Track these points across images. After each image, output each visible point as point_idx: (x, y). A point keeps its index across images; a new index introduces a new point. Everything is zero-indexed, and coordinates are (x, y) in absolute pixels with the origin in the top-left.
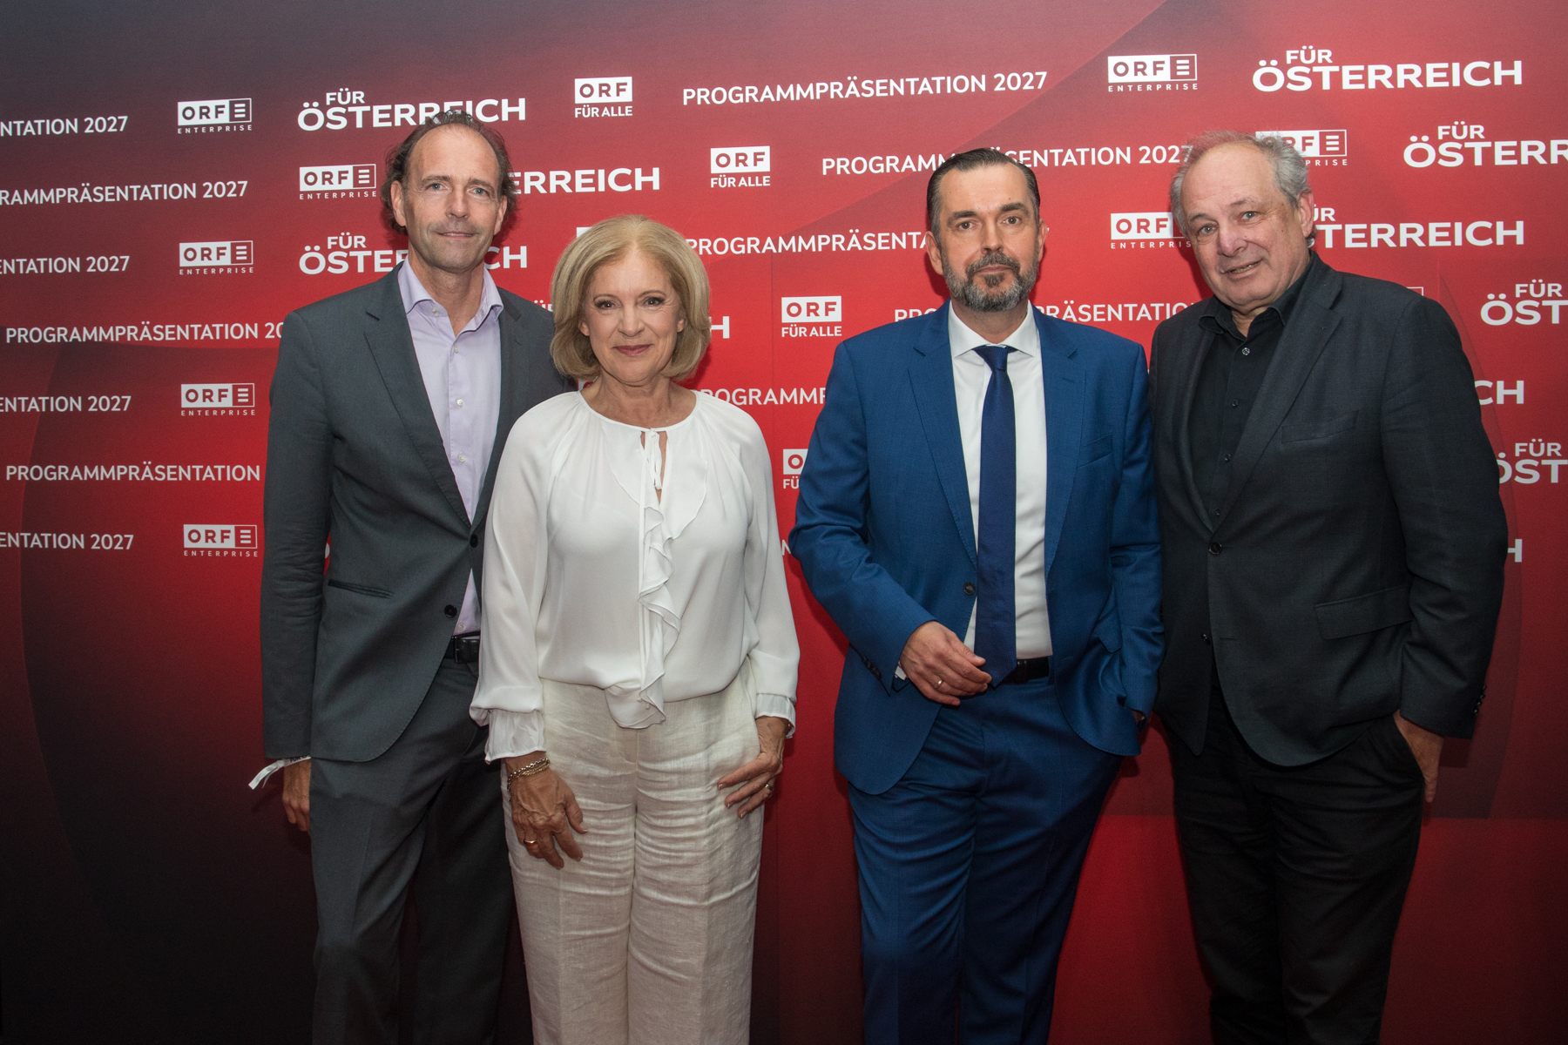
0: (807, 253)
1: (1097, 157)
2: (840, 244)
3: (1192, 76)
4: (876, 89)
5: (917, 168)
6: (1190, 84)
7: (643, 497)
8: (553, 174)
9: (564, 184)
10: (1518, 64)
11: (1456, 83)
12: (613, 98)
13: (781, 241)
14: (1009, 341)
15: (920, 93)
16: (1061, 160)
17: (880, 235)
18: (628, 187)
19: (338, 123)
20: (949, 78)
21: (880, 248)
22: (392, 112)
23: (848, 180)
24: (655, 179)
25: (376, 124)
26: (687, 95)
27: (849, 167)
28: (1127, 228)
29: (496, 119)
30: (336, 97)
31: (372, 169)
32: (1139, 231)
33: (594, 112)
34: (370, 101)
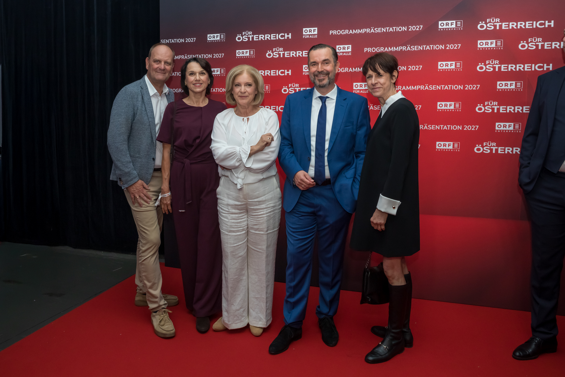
1: (435, 47)
3: (461, 26)
4: (378, 30)
5: (388, 50)
8: (297, 52)
10: (553, 21)
11: (534, 27)
12: (312, 33)
13: (354, 69)
15: (389, 31)
16: (426, 48)
19: (246, 39)
20: (397, 27)
22: (259, 37)
23: (369, 53)
25: (255, 40)
26: (331, 32)
27: (371, 50)
28: (443, 66)
29: (284, 38)
30: (245, 33)
31: (253, 51)
32: (446, 67)
33: (308, 36)
34: (253, 34)
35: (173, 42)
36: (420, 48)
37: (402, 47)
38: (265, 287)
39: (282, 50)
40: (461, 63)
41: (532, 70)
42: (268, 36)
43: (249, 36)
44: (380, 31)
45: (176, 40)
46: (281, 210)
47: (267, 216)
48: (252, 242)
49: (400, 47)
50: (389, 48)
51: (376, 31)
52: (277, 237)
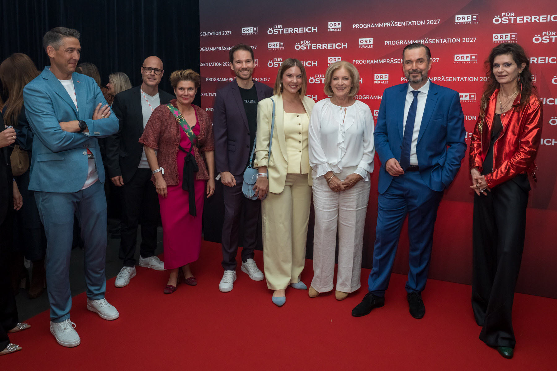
0: (381, 64)
1: (452, 40)
2: (389, 61)
3: (477, 20)
4: (398, 24)
5: (407, 43)
6: (476, 22)
7: (340, 122)
8: (323, 45)
9: (326, 47)
11: (549, 21)
12: (337, 27)
13: (375, 61)
14: (419, 90)
15: (409, 25)
16: (443, 41)
17: (398, 60)
18: (340, 48)
19: (276, 32)
20: (416, 21)
21: (398, 63)
22: (288, 30)
23: (391, 46)
24: (346, 46)
25: (284, 33)
26: (354, 26)
27: (391, 43)
28: (459, 58)
29: (311, 31)
30: (276, 27)
31: (283, 43)
32: (461, 59)
33: (333, 30)
34: (283, 28)
35: (212, 34)
36: (437, 41)
37: (420, 40)
38: (353, 257)
39: (309, 42)
40: (476, 56)
41: (545, 62)
42: (296, 30)
43: (279, 29)
44: (399, 25)
45: (214, 33)
46: (369, 189)
47: (356, 195)
48: (343, 218)
49: (418, 40)
50: (408, 41)
51: (396, 25)
52: (366, 214)
